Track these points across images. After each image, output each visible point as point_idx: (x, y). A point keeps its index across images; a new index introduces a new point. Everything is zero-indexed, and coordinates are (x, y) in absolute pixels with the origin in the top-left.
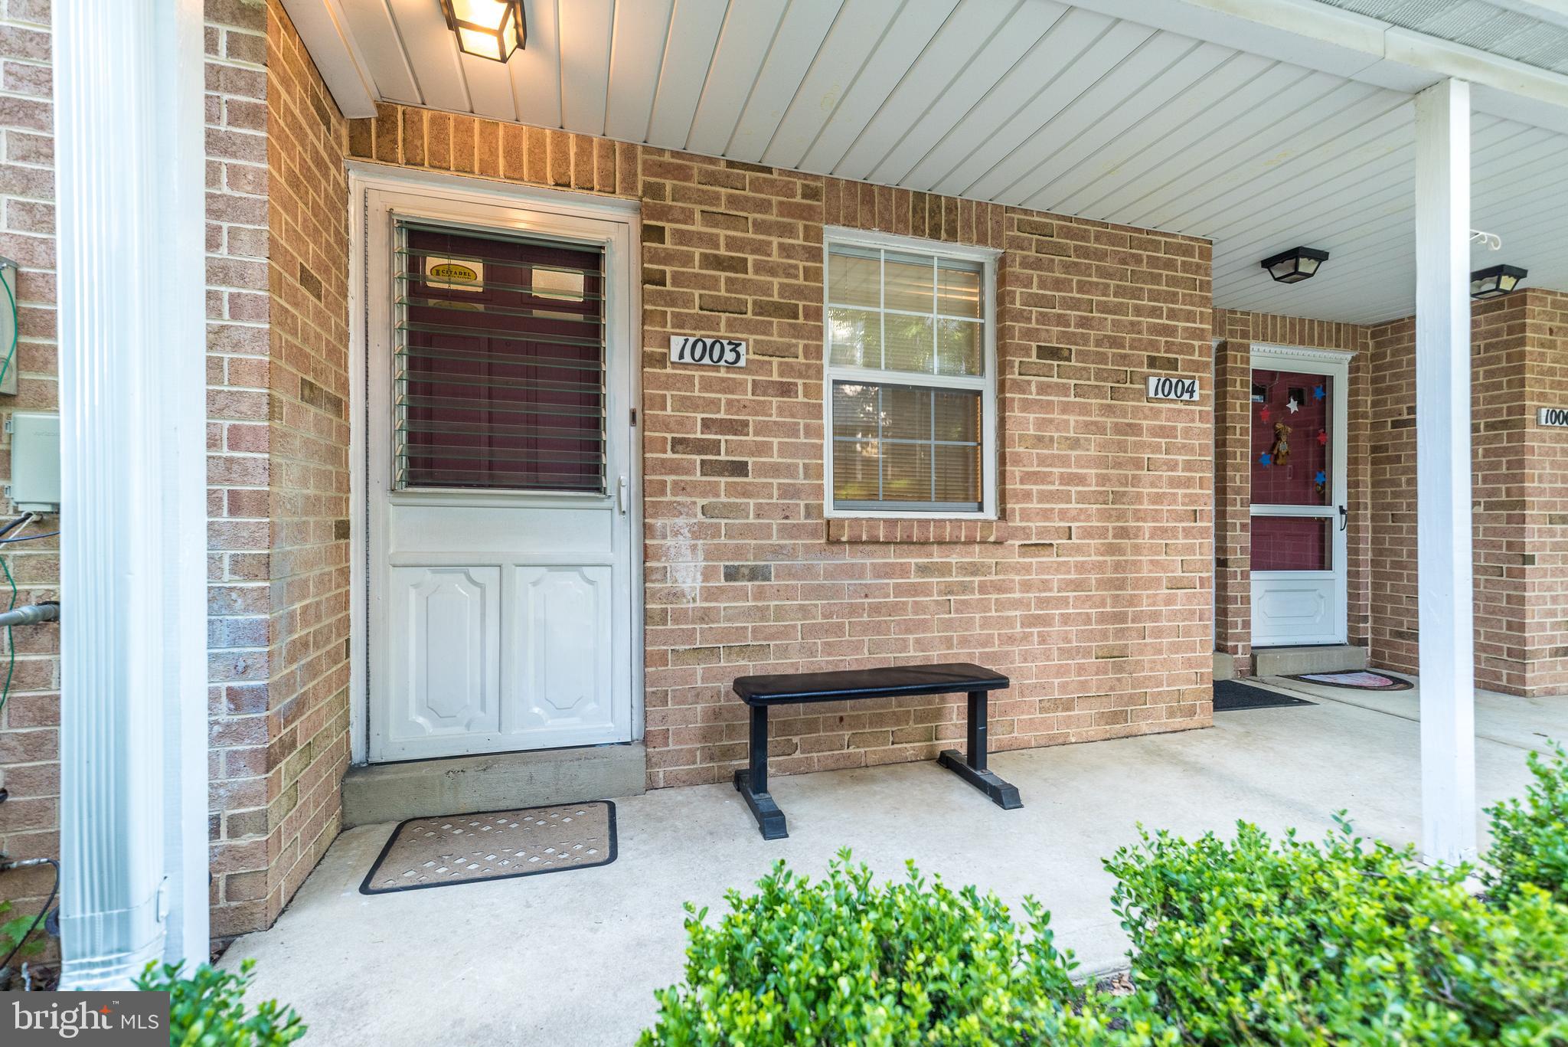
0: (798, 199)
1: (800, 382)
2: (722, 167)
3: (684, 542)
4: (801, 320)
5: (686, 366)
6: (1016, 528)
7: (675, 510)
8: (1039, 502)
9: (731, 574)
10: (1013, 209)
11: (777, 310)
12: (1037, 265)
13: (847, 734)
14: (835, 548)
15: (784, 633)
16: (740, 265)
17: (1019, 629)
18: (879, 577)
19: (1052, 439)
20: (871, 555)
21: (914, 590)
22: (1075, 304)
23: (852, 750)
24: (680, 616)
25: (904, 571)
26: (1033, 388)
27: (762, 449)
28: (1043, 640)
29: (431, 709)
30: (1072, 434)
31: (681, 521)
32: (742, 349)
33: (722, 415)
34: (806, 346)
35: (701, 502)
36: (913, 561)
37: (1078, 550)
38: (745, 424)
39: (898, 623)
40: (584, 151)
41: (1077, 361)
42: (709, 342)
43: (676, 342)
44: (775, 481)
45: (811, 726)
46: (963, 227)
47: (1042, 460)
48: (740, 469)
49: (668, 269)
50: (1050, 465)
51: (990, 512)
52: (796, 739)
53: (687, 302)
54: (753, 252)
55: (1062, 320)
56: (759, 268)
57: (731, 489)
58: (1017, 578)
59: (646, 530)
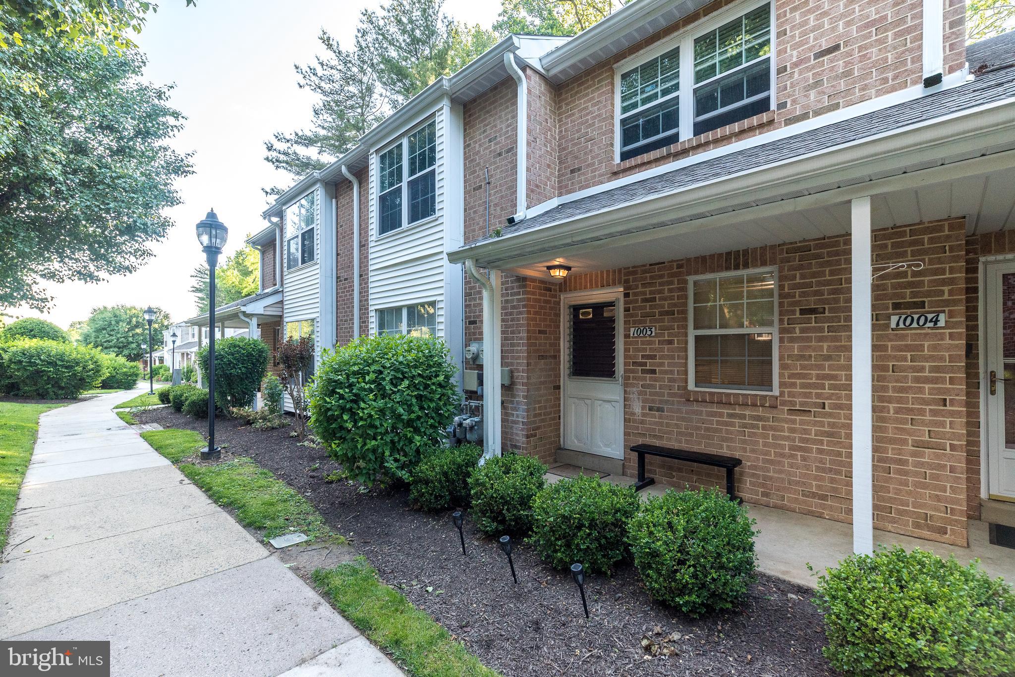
0: (675, 270)
1: (675, 339)
2: (648, 267)
3: (635, 396)
4: (676, 315)
5: (636, 337)
6: (786, 401)
7: (633, 385)
8: (800, 388)
9: (651, 409)
10: (784, 244)
11: (668, 313)
12: (801, 267)
13: (695, 478)
14: (689, 403)
15: (669, 433)
16: (654, 299)
17: (787, 451)
18: (708, 416)
19: (810, 356)
20: (705, 407)
21: (726, 424)
22: (829, 283)
23: (697, 484)
24: (635, 421)
25: (721, 415)
26: (797, 330)
27: (662, 364)
28: (804, 459)
29: (577, 437)
30: (825, 353)
31: (635, 389)
32: (653, 330)
33: (647, 353)
34: (678, 325)
35: (641, 383)
36: (725, 411)
37: (830, 415)
38: (656, 356)
39: (718, 437)
40: (608, 275)
41: (829, 313)
42: (642, 328)
43: (632, 330)
44: (666, 376)
45: (680, 470)
46: (752, 261)
47: (803, 367)
48: (653, 372)
49: (631, 306)
50: (810, 370)
51: (776, 392)
52: (674, 474)
53: (637, 316)
54: (659, 294)
55: (816, 293)
56: (660, 299)
57: (651, 378)
58: (786, 426)
59: (625, 392)
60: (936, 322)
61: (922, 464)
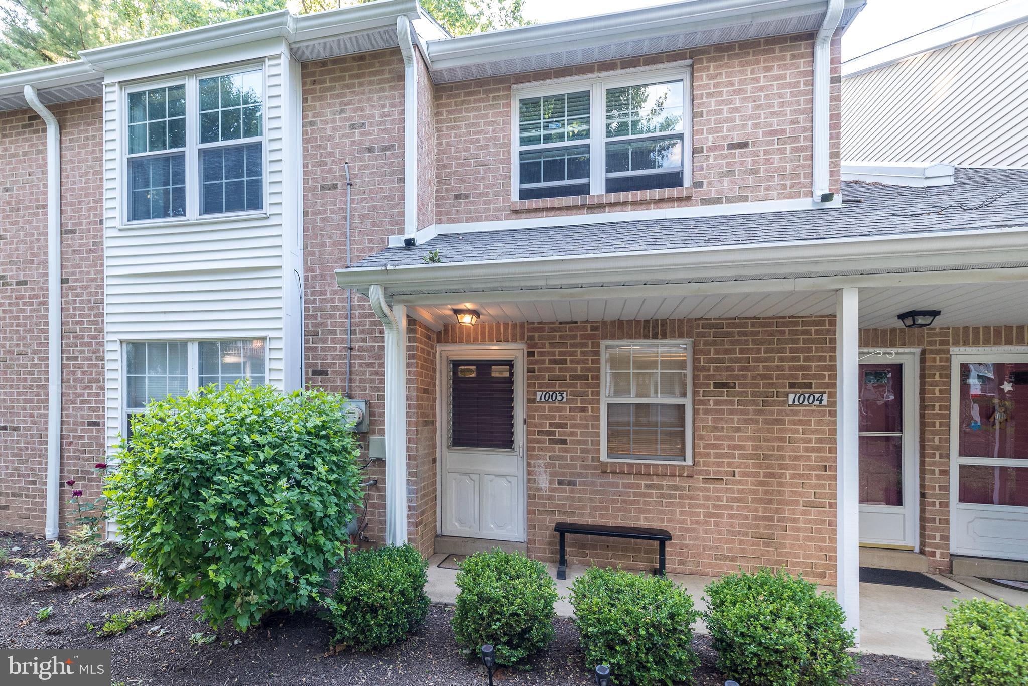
0: (589, 332)
1: (589, 406)
2: (557, 324)
3: (542, 469)
4: (590, 381)
5: (542, 403)
6: (701, 470)
7: (538, 457)
8: (714, 458)
9: (560, 483)
10: (699, 319)
11: (580, 378)
12: (714, 343)
13: (611, 553)
14: (605, 475)
15: (582, 508)
16: (564, 362)
17: (702, 518)
18: (626, 488)
19: (723, 427)
20: (623, 478)
21: (643, 495)
22: (739, 360)
23: (613, 560)
24: (540, 497)
25: (638, 486)
26: (711, 403)
27: (573, 434)
28: (717, 524)
29: (459, 520)
30: (736, 425)
31: (541, 461)
32: (564, 395)
33: (557, 421)
34: (592, 392)
35: (549, 454)
36: (643, 482)
37: (740, 482)
38: (566, 424)
39: (636, 509)
40: (506, 328)
41: (739, 388)
42: (551, 393)
43: (539, 394)
44: (579, 447)
45: (594, 547)
46: (670, 332)
47: (716, 438)
48: (564, 442)
49: (536, 367)
50: (722, 440)
51: (689, 462)
52: (587, 551)
53: (544, 378)
54: (570, 356)
55: (728, 369)
56: (572, 362)
57: (560, 450)
58: (701, 494)
59: (529, 464)
60: (821, 401)
61: (810, 521)
